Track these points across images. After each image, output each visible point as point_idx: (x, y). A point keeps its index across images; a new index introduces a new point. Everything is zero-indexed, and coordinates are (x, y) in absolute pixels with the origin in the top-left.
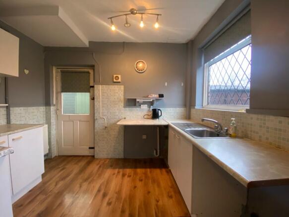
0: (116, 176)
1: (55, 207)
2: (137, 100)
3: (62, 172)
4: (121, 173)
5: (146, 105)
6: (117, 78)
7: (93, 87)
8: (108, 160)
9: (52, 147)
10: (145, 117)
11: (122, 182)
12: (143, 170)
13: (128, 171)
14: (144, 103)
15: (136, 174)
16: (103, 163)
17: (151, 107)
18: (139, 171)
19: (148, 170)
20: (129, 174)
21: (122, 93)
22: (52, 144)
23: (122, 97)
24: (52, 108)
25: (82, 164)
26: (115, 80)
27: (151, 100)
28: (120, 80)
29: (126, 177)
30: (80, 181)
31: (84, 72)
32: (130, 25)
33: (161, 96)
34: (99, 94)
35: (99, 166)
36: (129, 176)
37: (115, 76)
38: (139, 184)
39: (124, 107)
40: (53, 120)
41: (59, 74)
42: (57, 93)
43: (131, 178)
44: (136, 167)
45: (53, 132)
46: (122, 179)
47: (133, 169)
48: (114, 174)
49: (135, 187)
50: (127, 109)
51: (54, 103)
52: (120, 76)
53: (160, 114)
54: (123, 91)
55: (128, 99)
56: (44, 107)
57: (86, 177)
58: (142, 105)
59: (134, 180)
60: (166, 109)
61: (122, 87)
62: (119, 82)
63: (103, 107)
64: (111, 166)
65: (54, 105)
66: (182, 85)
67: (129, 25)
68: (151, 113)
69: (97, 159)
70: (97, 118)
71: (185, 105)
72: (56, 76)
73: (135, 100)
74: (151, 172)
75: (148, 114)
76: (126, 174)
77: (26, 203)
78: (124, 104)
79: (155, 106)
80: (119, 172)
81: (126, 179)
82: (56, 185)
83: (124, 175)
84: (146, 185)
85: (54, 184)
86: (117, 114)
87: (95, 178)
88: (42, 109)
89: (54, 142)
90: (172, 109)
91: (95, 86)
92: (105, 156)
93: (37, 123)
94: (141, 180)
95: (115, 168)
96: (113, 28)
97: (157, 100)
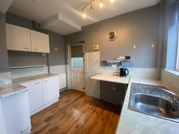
0: (90, 110)
1: (55, 116)
2: (108, 62)
3: (68, 98)
4: (93, 109)
5: (116, 65)
6: (96, 47)
7: (84, 54)
8: (91, 98)
9: (68, 84)
10: (115, 74)
11: (91, 115)
12: (109, 112)
13: (99, 109)
14: (114, 64)
15: (102, 113)
16: (88, 99)
17: (120, 66)
18: (105, 112)
19: (112, 114)
20: (98, 112)
21: (99, 57)
22: (68, 82)
23: (99, 60)
24: (68, 66)
25: (78, 96)
26: (94, 49)
27: (119, 62)
28: (97, 48)
29: (95, 113)
30: (72, 106)
31: (80, 46)
32: (94, 9)
33: (128, 58)
34: (86, 58)
35: (85, 100)
36: (97, 113)
37: (94, 46)
38: (100, 122)
39: (101, 66)
40: (69, 72)
41: (70, 48)
42: (70, 58)
43: (97, 115)
44: (104, 109)
45: (69, 77)
46: (92, 114)
47: (102, 109)
48: (89, 108)
49: (96, 123)
50: (102, 67)
51: (69, 63)
52: (97, 46)
53: (127, 73)
54: (99, 55)
55: (103, 61)
56: (65, 65)
57: (75, 105)
58: (112, 65)
59: (98, 118)
60: (134, 68)
61: (99, 53)
62: (97, 50)
63: (88, 65)
64: (91, 102)
65: (69, 64)
66: (153, 46)
67: (92, 10)
68: (119, 71)
69: (86, 95)
70: (86, 72)
71: (155, 66)
72: (69, 49)
73: (106, 61)
74: (113, 116)
75: (117, 72)
76: (96, 111)
77: (48, 110)
78: (100, 64)
79: (123, 66)
80: (92, 108)
81: (94, 115)
82: (62, 105)
83: (94, 112)
84: (104, 125)
85: (62, 104)
86: (96, 70)
87: (79, 107)
88: (64, 66)
89: (69, 82)
90: (140, 69)
91: (85, 53)
92: (90, 95)
93: (56, 74)
94: (103, 120)
95: (91, 105)
96: (84, 16)
97: (124, 61)
